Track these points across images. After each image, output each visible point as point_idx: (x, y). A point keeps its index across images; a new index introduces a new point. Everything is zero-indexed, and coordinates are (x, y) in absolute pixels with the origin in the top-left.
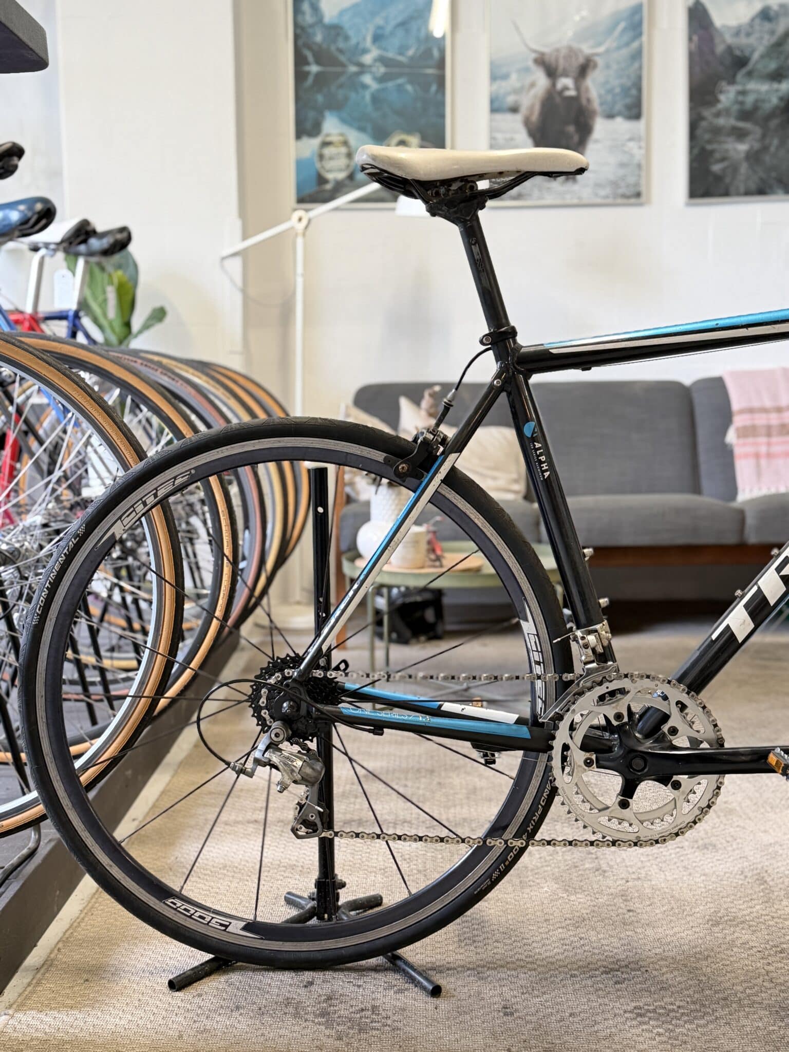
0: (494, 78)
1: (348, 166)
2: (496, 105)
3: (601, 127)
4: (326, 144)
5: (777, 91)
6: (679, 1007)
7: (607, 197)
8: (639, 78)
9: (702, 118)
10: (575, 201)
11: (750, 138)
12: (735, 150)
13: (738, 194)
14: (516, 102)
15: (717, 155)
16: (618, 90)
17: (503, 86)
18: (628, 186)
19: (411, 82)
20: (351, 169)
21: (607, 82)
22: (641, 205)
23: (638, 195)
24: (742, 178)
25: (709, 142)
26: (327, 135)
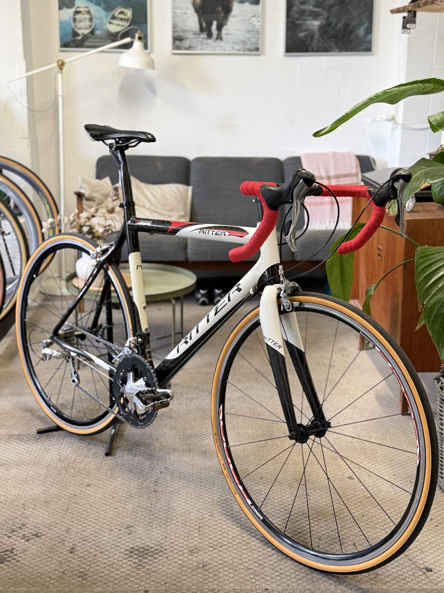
1: (91, 26)
3: (236, 7)
4: (77, 12)
7: (239, 50)
9: (295, 5)
10: (221, 52)
11: (321, 17)
12: (312, 24)
13: (313, 51)
15: (303, 28)
18: (251, 44)
20: (91, 29)
22: (259, 55)
23: (257, 49)
24: (316, 41)
25: (298, 19)
26: (78, 7)
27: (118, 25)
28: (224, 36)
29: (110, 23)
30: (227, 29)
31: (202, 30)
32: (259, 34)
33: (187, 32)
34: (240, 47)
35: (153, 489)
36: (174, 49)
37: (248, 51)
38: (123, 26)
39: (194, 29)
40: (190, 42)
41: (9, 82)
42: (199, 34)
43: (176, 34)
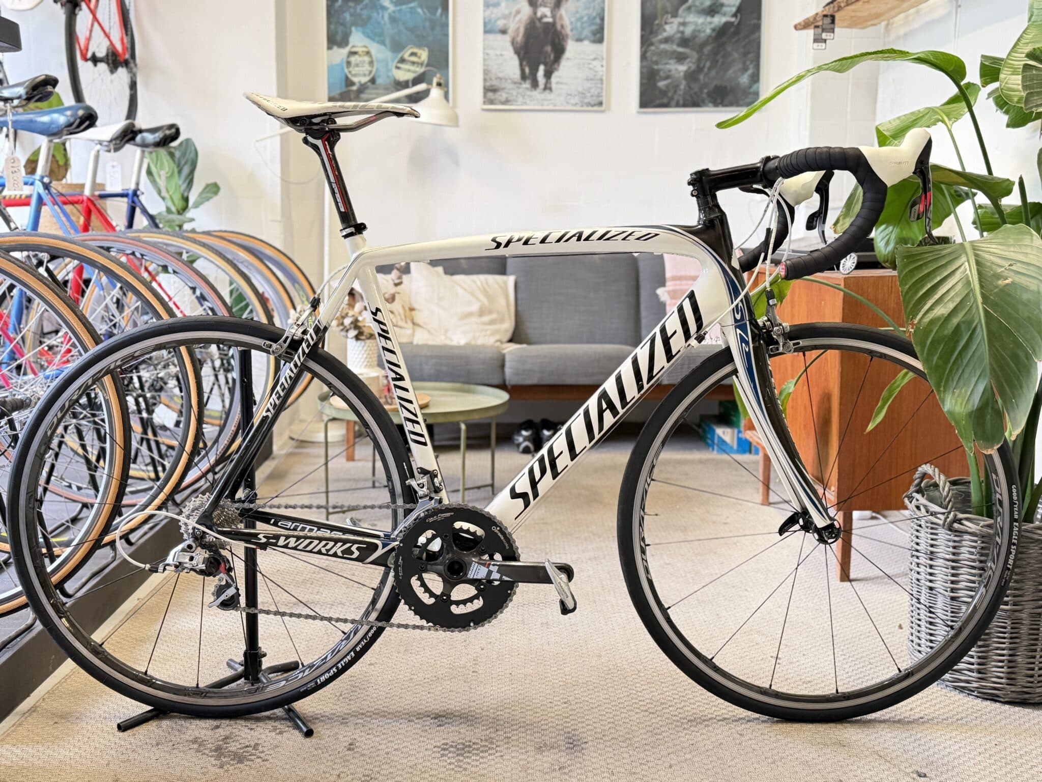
0: (487, 5)
1: (370, 72)
2: (489, 27)
3: (572, 48)
4: (352, 53)
5: (710, 23)
6: (474, 743)
7: (576, 104)
8: (603, 10)
9: (652, 44)
10: (551, 107)
11: (689, 60)
12: (676, 69)
13: (678, 105)
14: (505, 25)
15: (662, 74)
16: (585, 19)
17: (495, 12)
18: (592, 96)
19: (421, 6)
20: (371, 76)
21: (577, 12)
22: (603, 112)
23: (601, 104)
24: (681, 93)
25: (657, 63)
26: (353, 47)
27: (409, 71)
28: (554, 86)
29: (398, 68)
30: (559, 77)
31: (524, 77)
32: (602, 84)
33: (504, 80)
34: (576, 100)
36: (485, 103)
37: (587, 106)
38: (415, 72)
39: (512, 77)
40: (508, 93)
41: (257, 141)
42: (520, 84)
43: (488, 84)
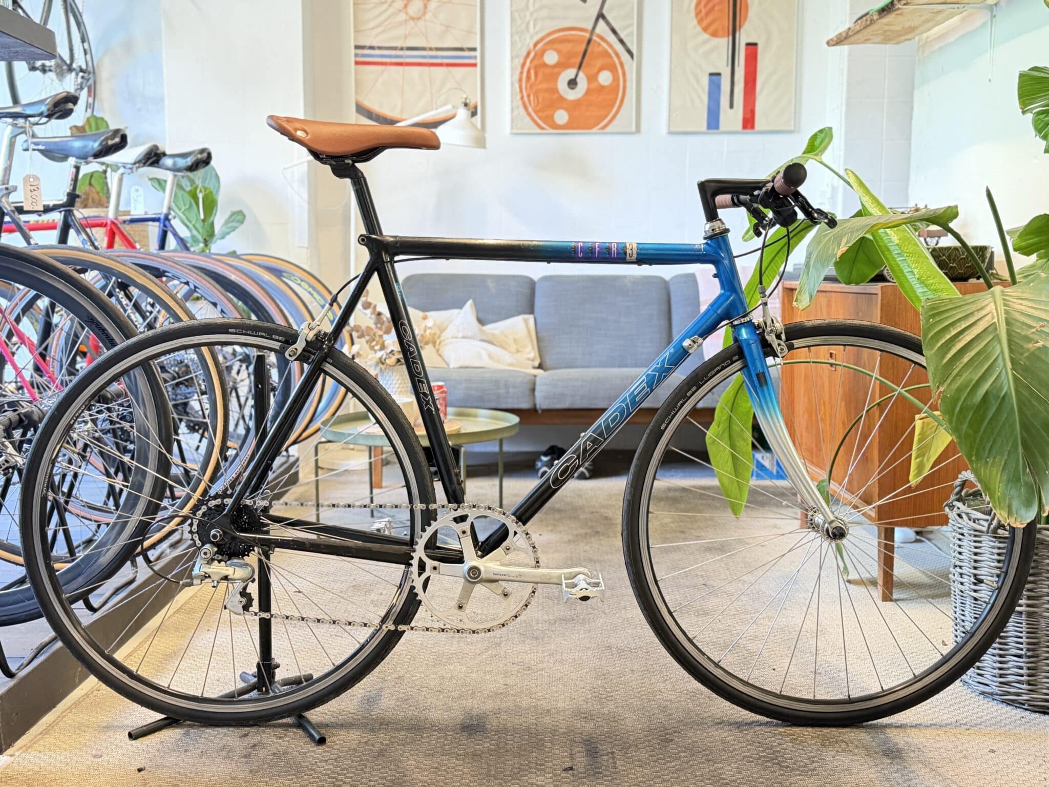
35: (501, 681)
41: (285, 169)
